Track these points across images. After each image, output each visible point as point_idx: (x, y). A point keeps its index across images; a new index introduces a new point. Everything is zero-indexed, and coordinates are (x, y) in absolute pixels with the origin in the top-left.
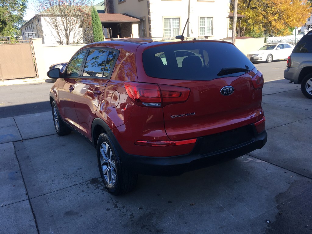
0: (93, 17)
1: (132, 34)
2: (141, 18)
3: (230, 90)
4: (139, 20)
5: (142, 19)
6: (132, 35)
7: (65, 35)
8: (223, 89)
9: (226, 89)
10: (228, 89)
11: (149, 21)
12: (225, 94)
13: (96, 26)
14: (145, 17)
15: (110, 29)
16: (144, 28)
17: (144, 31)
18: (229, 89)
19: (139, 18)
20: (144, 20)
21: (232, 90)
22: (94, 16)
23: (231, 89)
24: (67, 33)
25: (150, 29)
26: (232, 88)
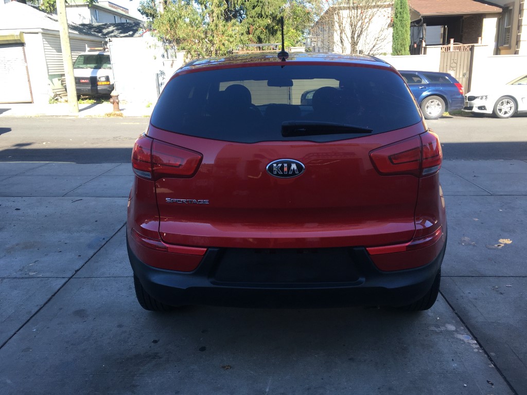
0: (397, 9)
1: (481, 36)
2: (505, 5)
3: (292, 168)
4: (500, 10)
5: (508, 8)
6: (480, 38)
7: (350, 41)
8: (272, 165)
9: (280, 165)
10: (285, 165)
11: (521, 11)
12: (278, 174)
13: (399, 23)
14: (513, 3)
15: (444, 28)
16: (509, 25)
17: (508, 31)
18: (289, 166)
19: (502, 5)
20: (511, 9)
21: (295, 168)
22: (399, 7)
23: (294, 166)
24: (354, 38)
25: (519, 27)
26: (298, 165)
